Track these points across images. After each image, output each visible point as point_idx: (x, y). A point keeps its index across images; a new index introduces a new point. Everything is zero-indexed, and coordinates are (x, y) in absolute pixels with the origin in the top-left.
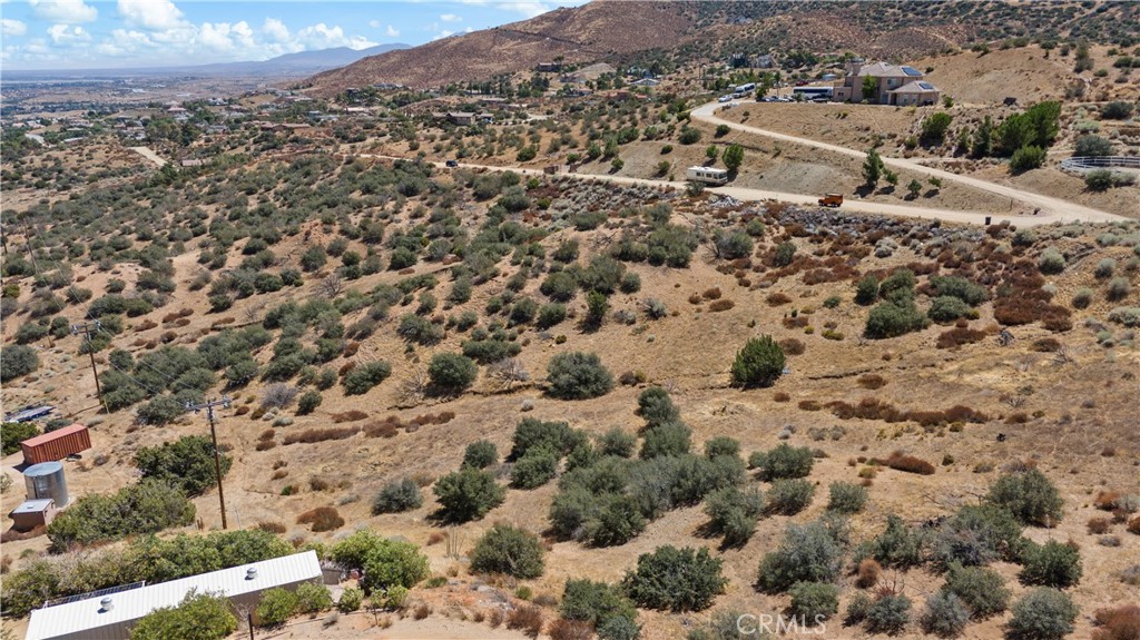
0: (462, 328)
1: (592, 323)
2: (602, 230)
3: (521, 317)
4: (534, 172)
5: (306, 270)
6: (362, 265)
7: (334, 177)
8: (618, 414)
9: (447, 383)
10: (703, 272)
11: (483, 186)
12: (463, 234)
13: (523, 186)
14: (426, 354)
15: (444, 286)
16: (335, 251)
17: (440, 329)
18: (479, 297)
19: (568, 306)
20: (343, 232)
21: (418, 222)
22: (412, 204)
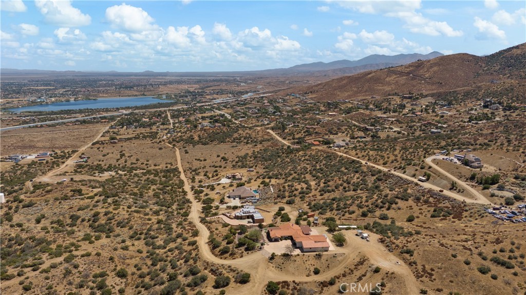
0: (367, 207)
1: (388, 209)
2: (394, 192)
3: (377, 206)
4: (386, 170)
5: (336, 189)
6: (347, 189)
7: (337, 161)
8: (389, 222)
9: (364, 215)
10: (411, 202)
11: (373, 173)
12: (368, 185)
13: (382, 174)
14: (361, 210)
15: (364, 199)
16: (341, 185)
17: (363, 206)
18: (370, 202)
19: (385, 205)
20: (343, 181)
21: (359, 180)
22: (357, 175)
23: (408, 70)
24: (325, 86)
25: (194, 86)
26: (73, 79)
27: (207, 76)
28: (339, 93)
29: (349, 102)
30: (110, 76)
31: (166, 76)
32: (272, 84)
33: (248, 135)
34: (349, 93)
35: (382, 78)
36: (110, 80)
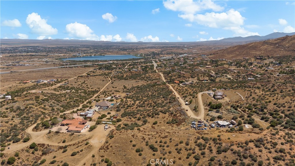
0: (144, 115)
1: (152, 117)
2: (162, 109)
3: (148, 115)
5: (147, 106)
7: (165, 91)
10: (167, 115)
11: (171, 99)
16: (151, 104)
17: (142, 115)
18: (147, 113)
20: (153, 101)
21: (161, 102)
22: (163, 99)
23: (276, 41)
24: (225, 51)
25: (159, 50)
26: (101, 45)
27: (170, 45)
28: (226, 55)
29: (225, 60)
30: (120, 44)
31: (147, 44)
32: (203, 49)
33: (149, 76)
34: (233, 55)
35: (258, 47)
36: (118, 46)
